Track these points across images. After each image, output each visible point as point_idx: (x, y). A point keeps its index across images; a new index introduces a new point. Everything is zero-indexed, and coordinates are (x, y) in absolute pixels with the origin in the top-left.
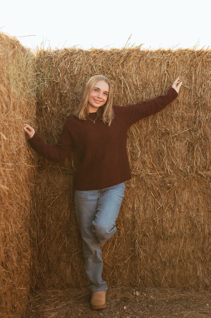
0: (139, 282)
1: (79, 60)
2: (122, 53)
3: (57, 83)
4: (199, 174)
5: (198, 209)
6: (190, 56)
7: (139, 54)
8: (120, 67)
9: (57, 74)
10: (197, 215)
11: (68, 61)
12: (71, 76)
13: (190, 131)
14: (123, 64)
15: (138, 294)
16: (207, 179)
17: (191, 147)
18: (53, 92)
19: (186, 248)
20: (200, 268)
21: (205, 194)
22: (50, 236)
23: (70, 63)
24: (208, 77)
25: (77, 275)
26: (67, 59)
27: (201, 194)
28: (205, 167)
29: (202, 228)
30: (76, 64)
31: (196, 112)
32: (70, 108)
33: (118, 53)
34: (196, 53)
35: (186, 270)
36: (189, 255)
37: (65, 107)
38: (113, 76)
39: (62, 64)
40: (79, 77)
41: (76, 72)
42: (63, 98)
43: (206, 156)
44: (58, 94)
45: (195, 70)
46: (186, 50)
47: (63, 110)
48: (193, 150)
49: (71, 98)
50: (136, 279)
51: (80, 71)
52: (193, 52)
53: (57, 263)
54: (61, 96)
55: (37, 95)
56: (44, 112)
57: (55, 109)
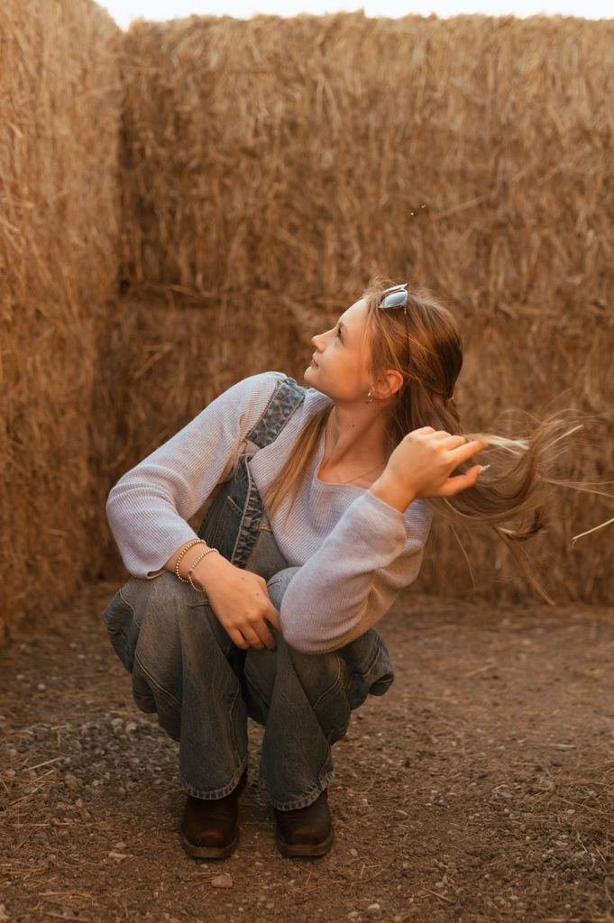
1: (222, 38)
3: (171, 90)
4: (504, 313)
6: (482, 29)
8: (317, 53)
10: (496, 415)
12: (203, 76)
13: (480, 205)
14: (323, 47)
16: (520, 323)
17: (483, 244)
18: (161, 113)
20: (504, 549)
21: (517, 361)
24: (526, 76)
26: (194, 37)
28: (516, 296)
30: (215, 46)
31: (496, 161)
32: (197, 149)
33: (314, 22)
34: (496, 23)
37: (187, 148)
38: (300, 75)
39: (182, 48)
40: (221, 76)
41: (213, 66)
42: (183, 125)
43: (520, 267)
44: (171, 118)
45: (496, 63)
46: (474, 16)
47: (182, 153)
48: (489, 252)
49: (200, 124)
52: (490, 20)
54: (178, 117)
55: (123, 117)
56: (137, 156)
57: (162, 152)
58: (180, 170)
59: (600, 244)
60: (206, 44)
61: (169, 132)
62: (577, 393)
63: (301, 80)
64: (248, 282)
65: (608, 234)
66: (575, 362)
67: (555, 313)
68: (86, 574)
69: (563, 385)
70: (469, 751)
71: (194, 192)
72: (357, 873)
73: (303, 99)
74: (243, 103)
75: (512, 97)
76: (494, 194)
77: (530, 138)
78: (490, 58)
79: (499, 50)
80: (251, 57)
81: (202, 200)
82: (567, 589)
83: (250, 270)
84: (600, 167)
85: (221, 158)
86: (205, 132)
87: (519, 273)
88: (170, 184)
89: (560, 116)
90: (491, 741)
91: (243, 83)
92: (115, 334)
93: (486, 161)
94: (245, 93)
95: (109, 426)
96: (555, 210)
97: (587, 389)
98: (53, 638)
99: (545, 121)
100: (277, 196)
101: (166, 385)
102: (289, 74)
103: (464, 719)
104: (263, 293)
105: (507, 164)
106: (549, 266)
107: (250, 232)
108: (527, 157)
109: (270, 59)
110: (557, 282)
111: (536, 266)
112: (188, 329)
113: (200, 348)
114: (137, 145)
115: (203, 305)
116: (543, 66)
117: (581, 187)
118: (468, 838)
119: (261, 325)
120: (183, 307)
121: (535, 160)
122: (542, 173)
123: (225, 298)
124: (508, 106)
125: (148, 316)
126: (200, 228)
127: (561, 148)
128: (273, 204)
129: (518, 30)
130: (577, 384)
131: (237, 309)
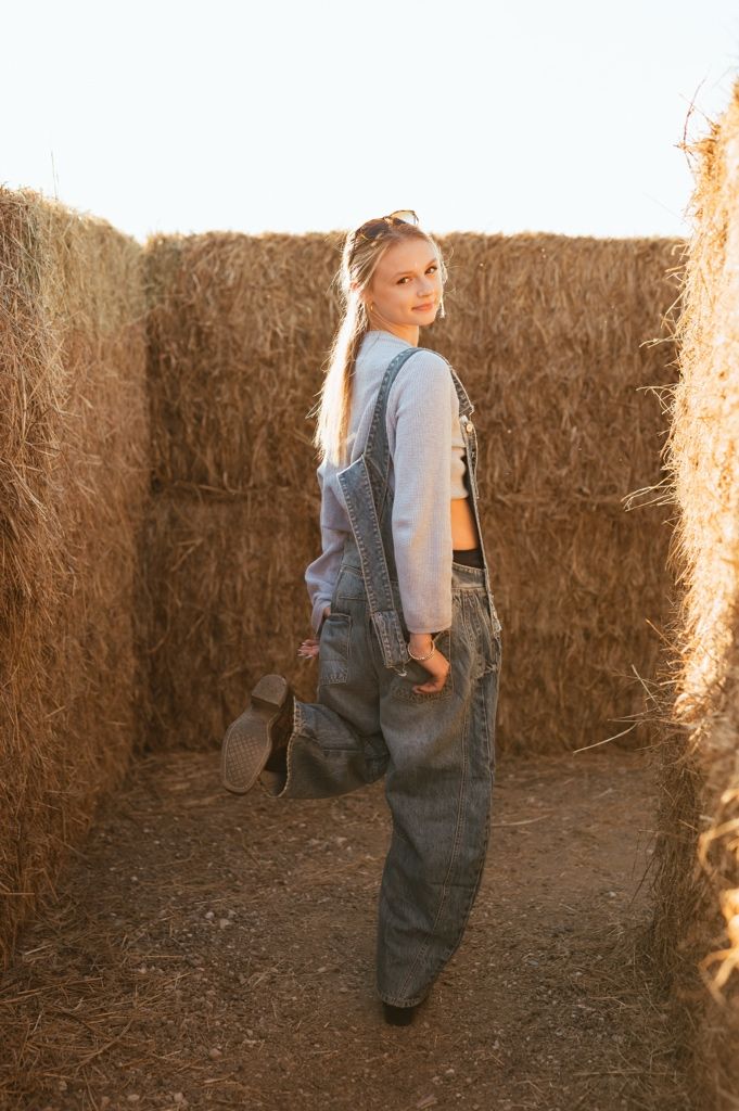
1: (238, 256)
4: (500, 501)
6: (473, 247)
8: (326, 270)
12: (222, 291)
16: (514, 511)
18: (183, 325)
21: (512, 543)
22: (176, 637)
26: (211, 255)
28: (510, 487)
31: (490, 367)
32: (219, 358)
34: (486, 243)
37: (209, 357)
39: (201, 265)
40: (238, 292)
41: (230, 282)
43: (513, 461)
44: (193, 331)
45: (487, 278)
46: (466, 235)
47: (204, 363)
49: (221, 336)
52: (481, 239)
54: (199, 332)
55: (149, 331)
56: (162, 367)
57: (186, 361)
58: (203, 378)
59: (583, 438)
60: (223, 262)
61: (192, 345)
64: (269, 480)
65: (589, 429)
66: (563, 543)
67: (543, 500)
68: (136, 749)
69: (553, 562)
70: (499, 921)
71: (218, 399)
72: (432, 1042)
73: (314, 313)
74: (259, 317)
75: (503, 311)
76: (488, 396)
77: (518, 345)
78: (482, 274)
79: (490, 266)
80: (265, 274)
81: (225, 406)
82: (561, 739)
83: (272, 469)
84: (581, 371)
85: (241, 367)
86: (225, 342)
87: (513, 468)
88: (194, 390)
89: (544, 326)
90: (515, 910)
91: (258, 297)
92: (150, 531)
93: (481, 366)
94: (261, 308)
95: (150, 615)
96: (543, 409)
97: (574, 566)
98: (127, 823)
99: (532, 330)
100: (293, 402)
101: (199, 576)
102: (301, 290)
103: (490, 888)
104: (285, 489)
105: (499, 369)
106: (538, 459)
107: (271, 435)
108: (517, 363)
109: (282, 276)
110: (547, 473)
111: (527, 458)
112: (217, 523)
113: (229, 539)
114: (163, 356)
115: (230, 501)
116: (529, 281)
118: (510, 1005)
119: (285, 519)
120: (211, 504)
121: (524, 365)
122: (530, 376)
123: (249, 494)
124: (500, 318)
125: (179, 511)
126: (224, 431)
127: (546, 354)
128: (290, 409)
129: (505, 249)
130: (565, 561)
131: (261, 504)
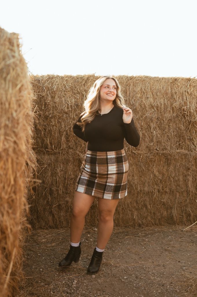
0: (97, 223)
2: (84, 78)
3: (43, 96)
5: (133, 175)
7: (95, 78)
9: (43, 90)
10: (133, 179)
11: (50, 82)
14: (84, 85)
15: (96, 229)
19: (127, 201)
20: (136, 213)
23: (51, 84)
24: (137, 92)
25: (56, 220)
27: (134, 166)
29: (136, 187)
30: (55, 84)
33: (82, 78)
35: (127, 215)
36: (128, 205)
38: (78, 92)
42: (47, 105)
50: (95, 221)
51: (58, 88)
53: (43, 212)
62: (153, 172)
63: (79, 93)
117: (152, 120)
